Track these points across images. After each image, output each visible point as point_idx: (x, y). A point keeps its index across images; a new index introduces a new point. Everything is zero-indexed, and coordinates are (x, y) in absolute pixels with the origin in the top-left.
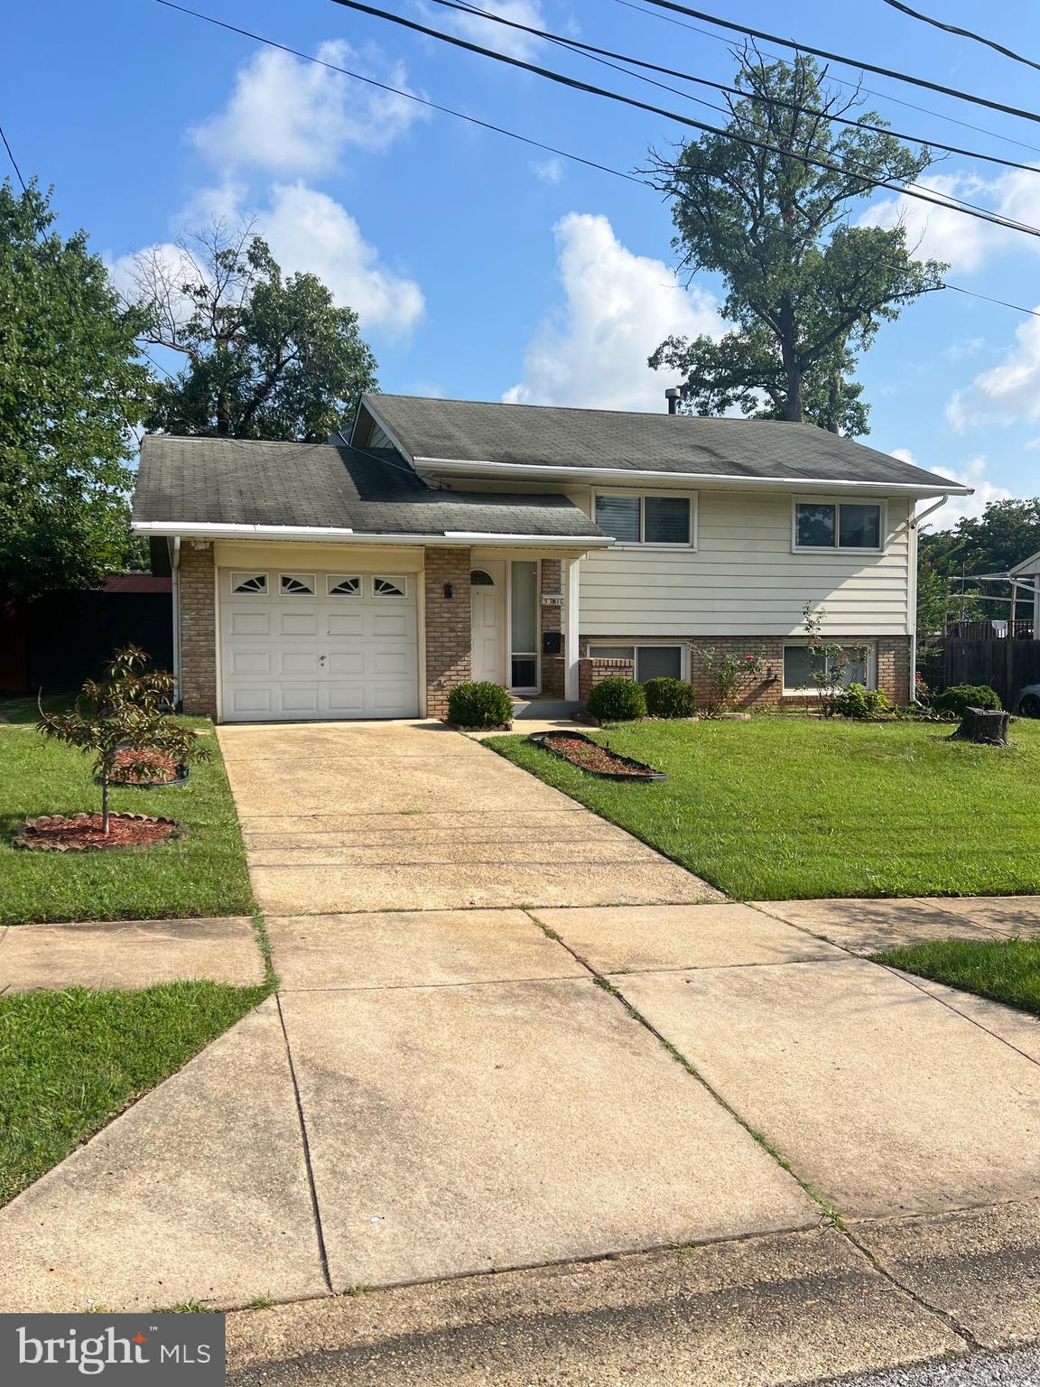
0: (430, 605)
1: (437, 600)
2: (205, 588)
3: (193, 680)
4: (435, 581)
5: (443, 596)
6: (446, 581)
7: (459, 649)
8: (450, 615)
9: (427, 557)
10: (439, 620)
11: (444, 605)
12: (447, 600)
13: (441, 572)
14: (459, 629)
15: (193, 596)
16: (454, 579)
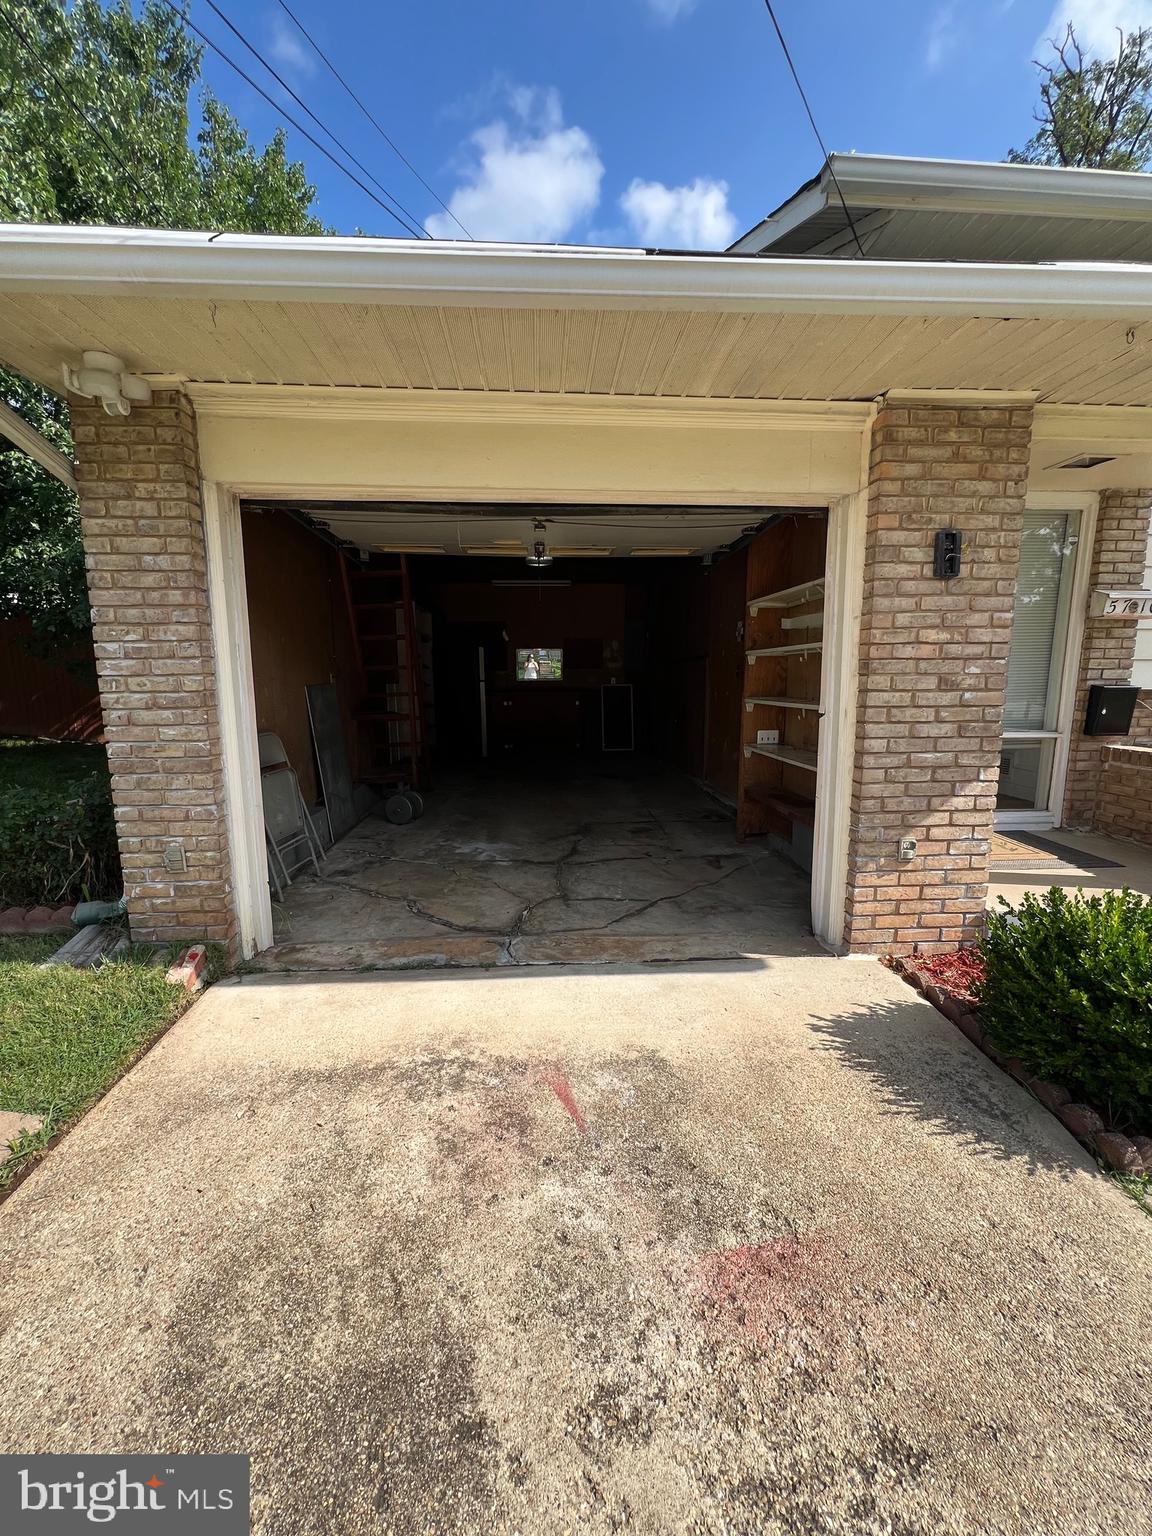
0: (882, 603)
1: (910, 586)
2: (163, 551)
3: (151, 844)
4: (907, 520)
5: (928, 570)
6: (941, 520)
7: (961, 744)
8: (944, 636)
9: (885, 437)
10: (909, 651)
11: (928, 602)
12: (940, 585)
13: (929, 488)
14: (970, 681)
15: (127, 579)
16: (969, 512)
